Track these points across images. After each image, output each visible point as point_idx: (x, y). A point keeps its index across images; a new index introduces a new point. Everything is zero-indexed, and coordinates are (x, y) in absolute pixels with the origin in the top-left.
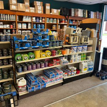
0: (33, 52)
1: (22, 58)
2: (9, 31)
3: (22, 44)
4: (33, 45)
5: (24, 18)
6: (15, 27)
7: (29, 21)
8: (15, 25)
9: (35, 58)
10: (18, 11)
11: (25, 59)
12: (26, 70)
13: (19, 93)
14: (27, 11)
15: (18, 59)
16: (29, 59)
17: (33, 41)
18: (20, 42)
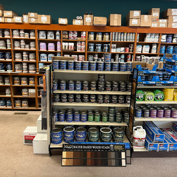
0: (161, 90)
1: (144, 96)
2: (123, 57)
3: (148, 77)
4: (163, 80)
5: (148, 36)
6: (133, 51)
7: (155, 42)
8: (133, 48)
9: (163, 100)
10: (140, 27)
11: (148, 99)
12: (148, 115)
13: (134, 147)
14: (154, 25)
15: (138, 98)
16: (155, 100)
17: (164, 73)
18: (145, 74)
